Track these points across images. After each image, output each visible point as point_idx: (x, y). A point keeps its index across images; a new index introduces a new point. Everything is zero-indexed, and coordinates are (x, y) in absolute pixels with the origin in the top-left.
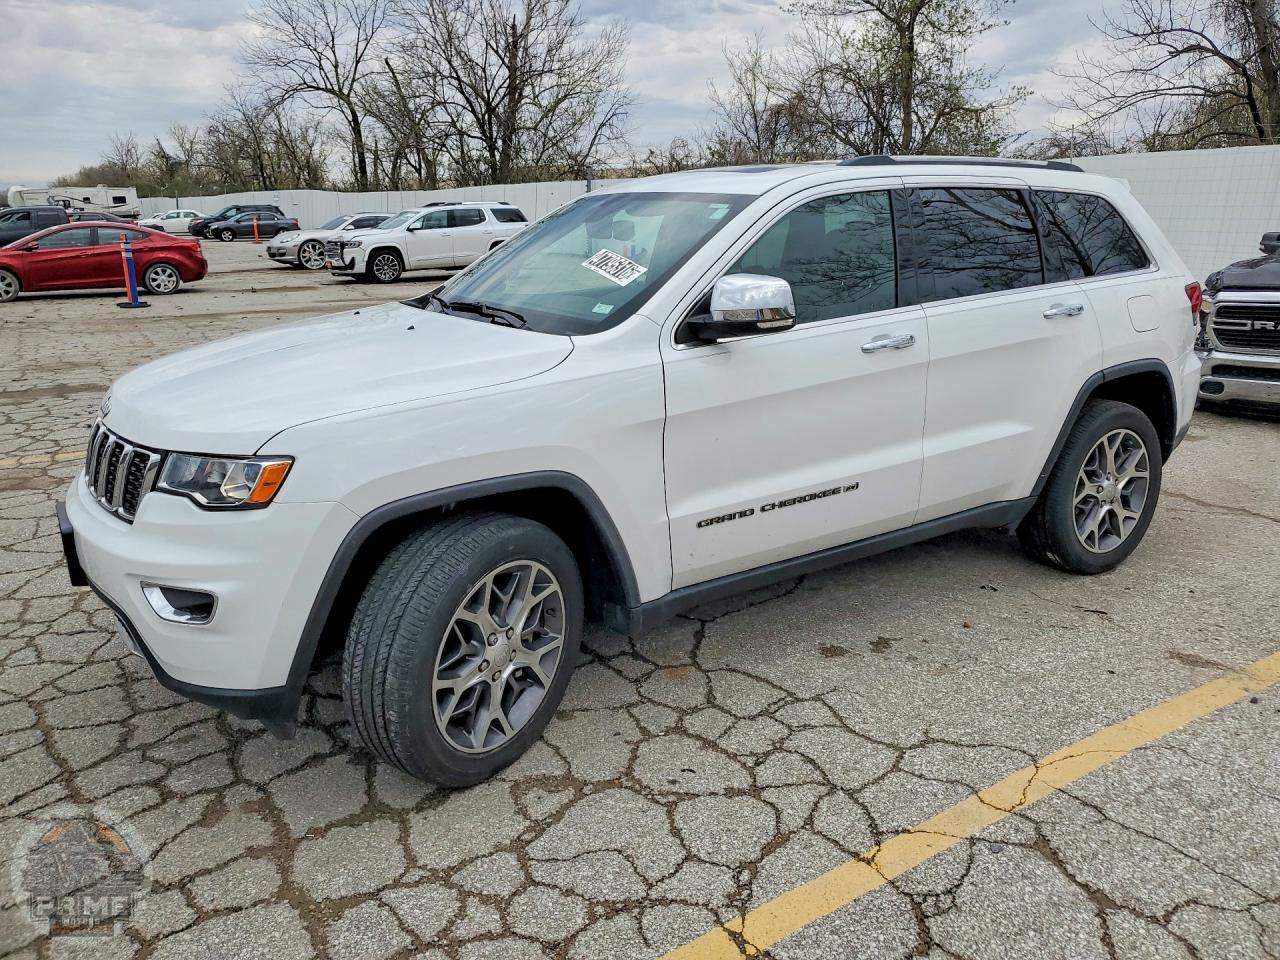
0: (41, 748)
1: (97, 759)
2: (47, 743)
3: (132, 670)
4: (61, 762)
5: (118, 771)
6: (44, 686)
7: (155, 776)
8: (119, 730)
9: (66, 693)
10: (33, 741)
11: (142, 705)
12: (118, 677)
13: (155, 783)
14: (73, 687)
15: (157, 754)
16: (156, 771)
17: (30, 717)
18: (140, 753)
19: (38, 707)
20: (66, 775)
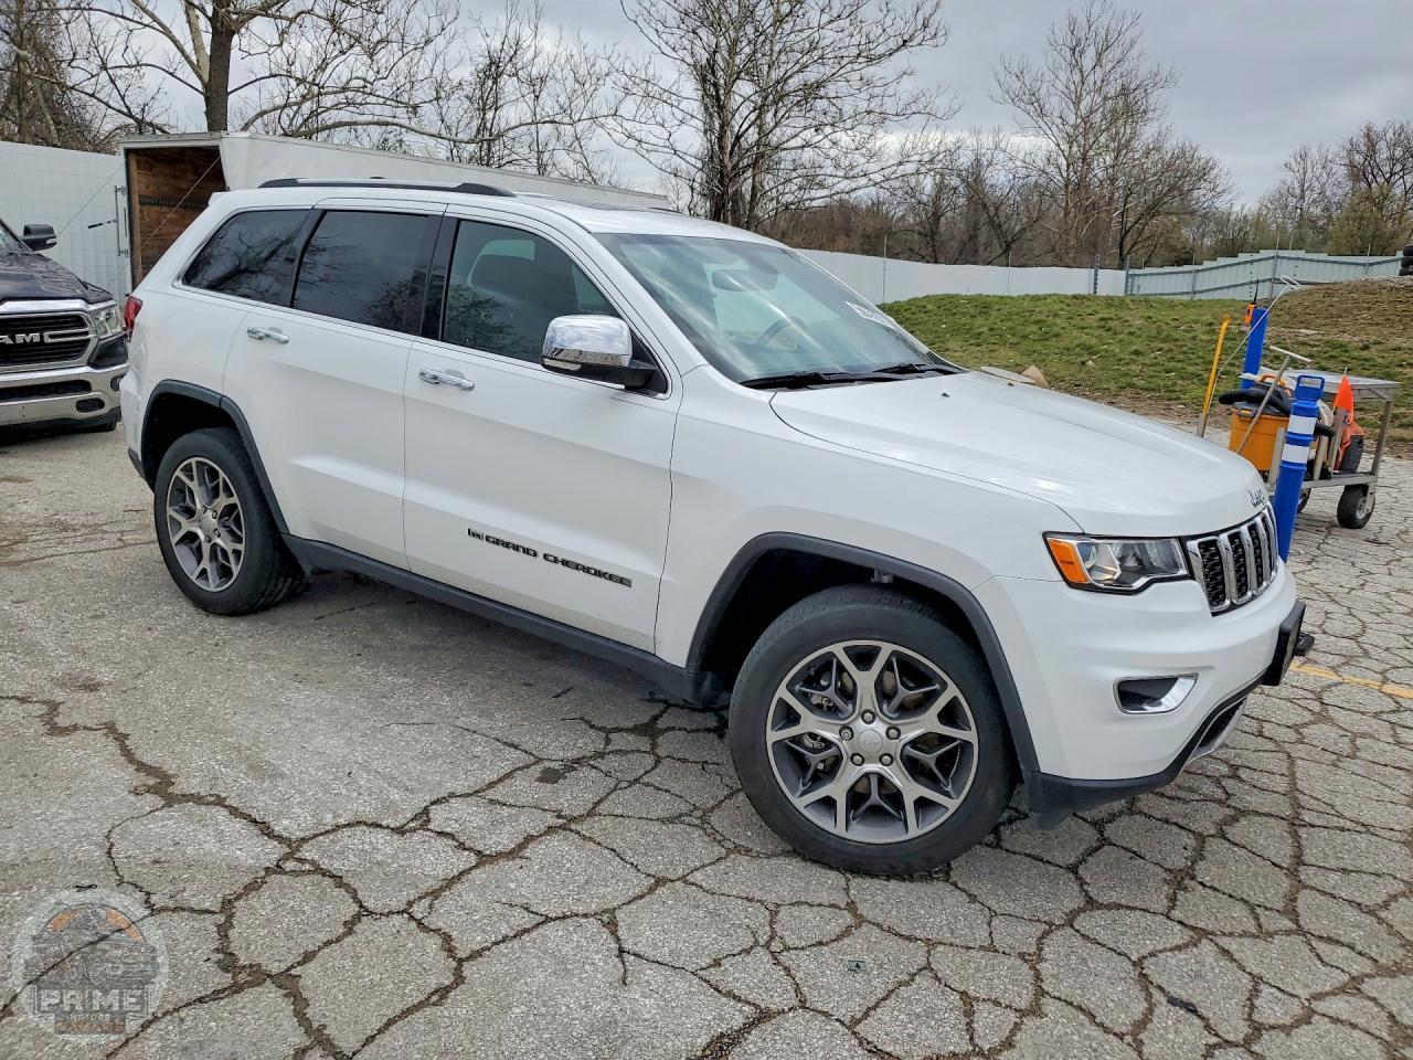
0: (1306, 858)
1: (1265, 819)
2: (1299, 860)
3: (1166, 888)
4: (1295, 836)
5: (1254, 800)
6: (1271, 935)
7: (1232, 781)
8: (1230, 831)
9: (1252, 908)
10: (1311, 871)
11: (1191, 841)
12: (1185, 889)
13: (1236, 777)
14: (1239, 911)
15: (1219, 794)
16: (1228, 783)
17: (1305, 900)
18: (1229, 802)
19: (1291, 911)
20: (1297, 822)
